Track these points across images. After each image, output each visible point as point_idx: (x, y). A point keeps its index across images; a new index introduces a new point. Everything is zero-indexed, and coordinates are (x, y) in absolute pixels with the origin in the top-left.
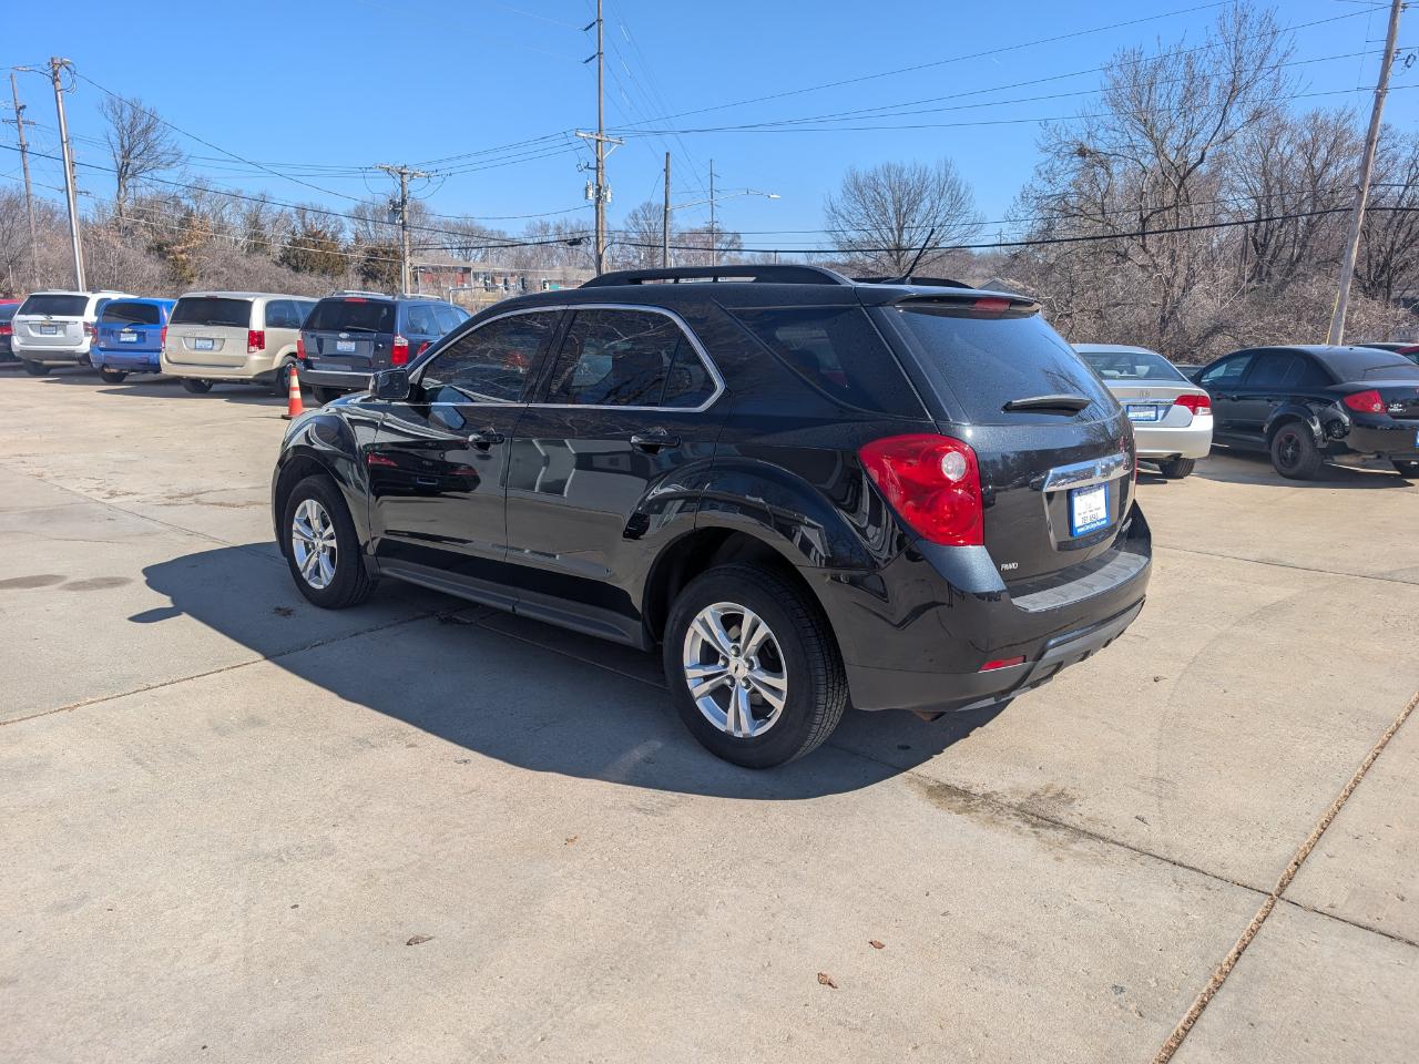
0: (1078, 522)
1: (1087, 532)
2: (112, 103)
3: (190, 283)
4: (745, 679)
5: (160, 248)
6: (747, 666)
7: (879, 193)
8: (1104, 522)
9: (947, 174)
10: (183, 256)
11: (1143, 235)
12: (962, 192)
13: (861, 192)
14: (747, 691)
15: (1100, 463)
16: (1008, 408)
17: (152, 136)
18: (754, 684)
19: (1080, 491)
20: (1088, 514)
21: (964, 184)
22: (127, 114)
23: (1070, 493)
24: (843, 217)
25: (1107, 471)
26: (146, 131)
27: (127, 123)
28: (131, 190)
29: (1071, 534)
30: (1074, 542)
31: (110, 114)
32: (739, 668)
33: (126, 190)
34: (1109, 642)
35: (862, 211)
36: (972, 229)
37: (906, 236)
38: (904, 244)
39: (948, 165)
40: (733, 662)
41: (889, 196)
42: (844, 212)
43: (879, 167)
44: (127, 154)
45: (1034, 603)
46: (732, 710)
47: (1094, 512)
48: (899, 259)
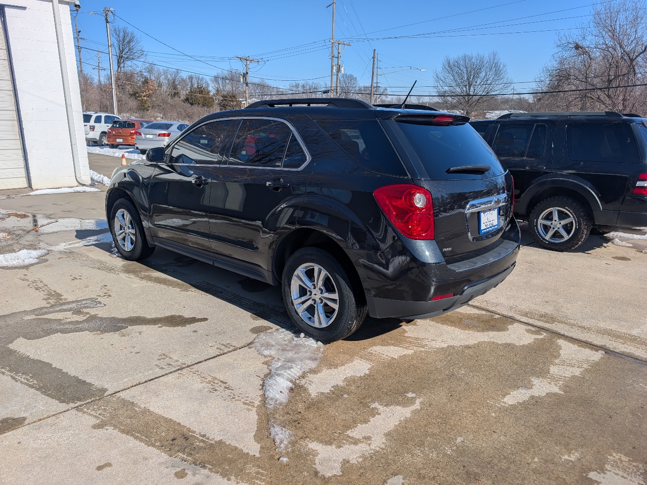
0: (483, 227)
1: (488, 232)
2: (115, 30)
3: (148, 110)
4: (320, 299)
5: (135, 94)
6: (320, 292)
7: (460, 69)
8: (496, 227)
9: (494, 59)
10: (145, 98)
11: (609, 88)
12: (501, 67)
13: (452, 68)
14: (322, 304)
15: (494, 198)
16: (448, 171)
17: (132, 44)
18: (324, 301)
19: (484, 212)
20: (488, 223)
21: (502, 63)
22: (121, 35)
23: (479, 213)
24: (442, 80)
25: (498, 202)
26: (129, 42)
27: (121, 39)
28: (122, 69)
29: (479, 233)
30: (480, 236)
31: (114, 35)
32: (317, 294)
33: (121, 68)
34: (497, 285)
35: (452, 77)
36: (505, 86)
37: (472, 89)
38: (471, 93)
39: (495, 55)
40: (314, 292)
41: (464, 70)
42: (442, 78)
43: (460, 57)
44: (121, 52)
45: (459, 268)
46: (316, 316)
47: (491, 222)
48: (469, 100)
